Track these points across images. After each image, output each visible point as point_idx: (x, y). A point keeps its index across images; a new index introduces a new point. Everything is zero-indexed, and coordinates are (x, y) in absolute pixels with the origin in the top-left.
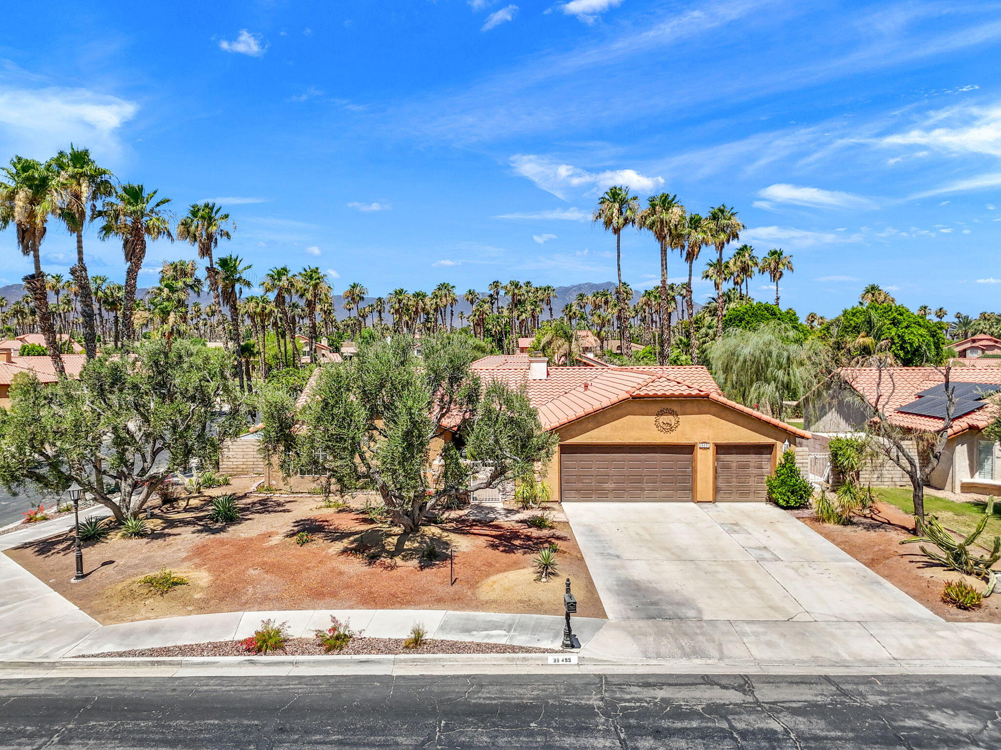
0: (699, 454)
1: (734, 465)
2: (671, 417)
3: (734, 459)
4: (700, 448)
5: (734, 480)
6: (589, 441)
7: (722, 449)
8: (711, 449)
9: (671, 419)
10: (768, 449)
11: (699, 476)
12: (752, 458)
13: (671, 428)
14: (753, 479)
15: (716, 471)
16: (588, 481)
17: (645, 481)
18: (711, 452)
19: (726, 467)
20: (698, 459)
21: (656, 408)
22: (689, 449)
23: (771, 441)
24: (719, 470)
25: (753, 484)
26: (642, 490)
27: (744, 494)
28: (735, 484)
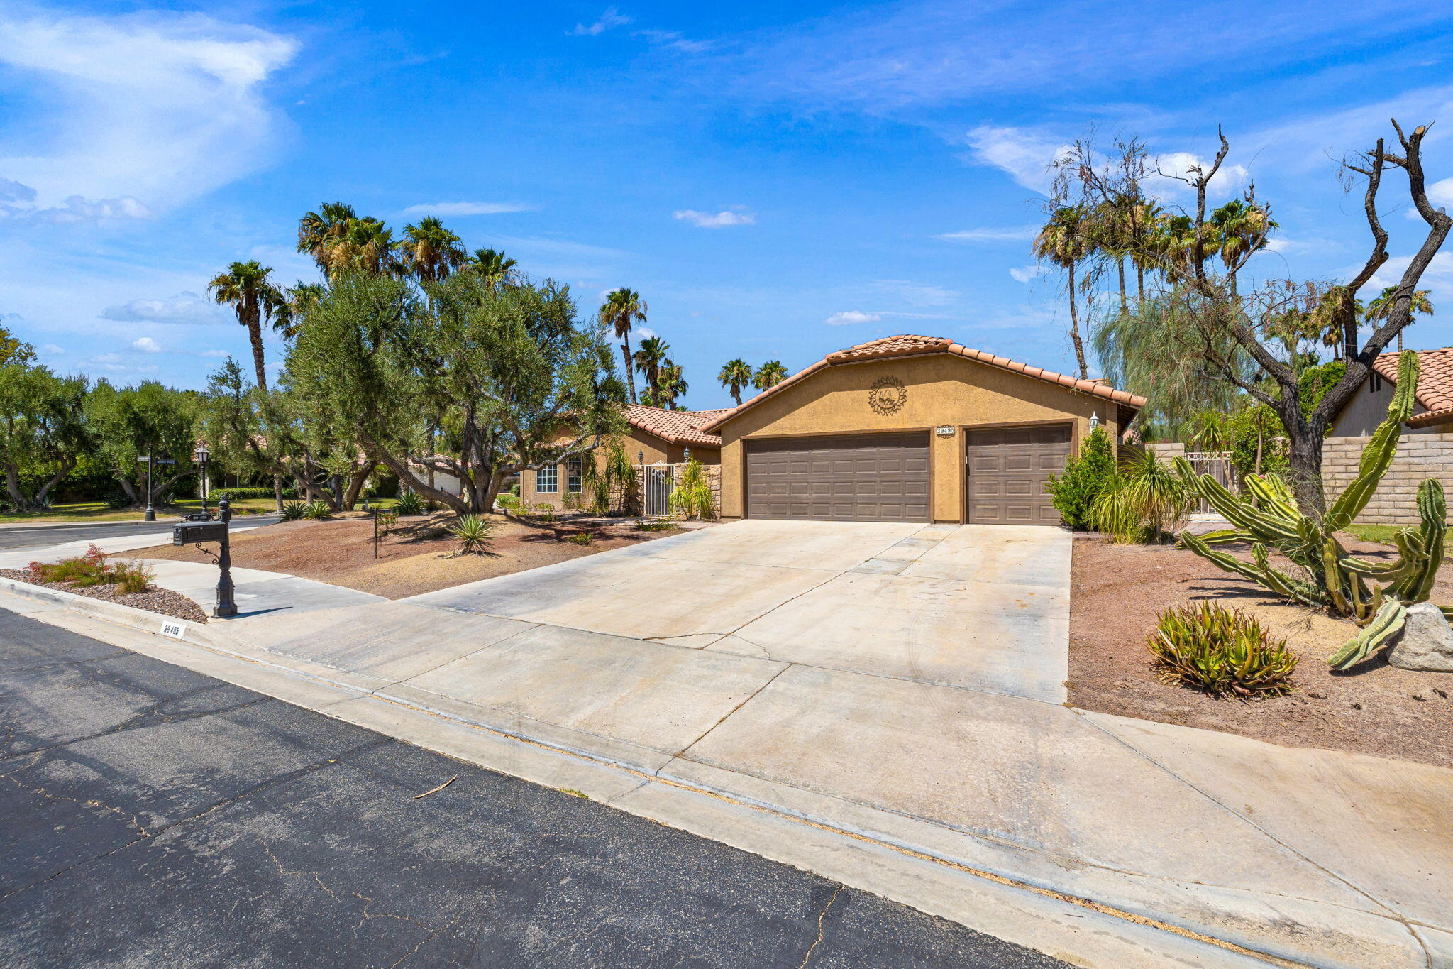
0: (938, 445)
1: (1002, 461)
2: (892, 389)
3: (1001, 452)
4: (939, 435)
5: (1002, 487)
6: (779, 433)
7: (974, 436)
8: (957, 435)
9: (893, 393)
10: (1063, 432)
11: (938, 481)
12: (1034, 449)
13: (893, 407)
14: (1035, 485)
15: (966, 471)
16: (780, 490)
17: (857, 490)
18: (956, 443)
19: (986, 465)
20: (936, 452)
21: (872, 377)
22: (921, 438)
23: (1066, 416)
24: (973, 471)
25: (1036, 494)
26: (854, 502)
27: (1020, 513)
28: (1003, 494)
